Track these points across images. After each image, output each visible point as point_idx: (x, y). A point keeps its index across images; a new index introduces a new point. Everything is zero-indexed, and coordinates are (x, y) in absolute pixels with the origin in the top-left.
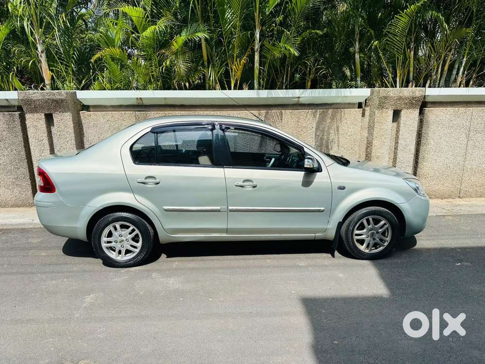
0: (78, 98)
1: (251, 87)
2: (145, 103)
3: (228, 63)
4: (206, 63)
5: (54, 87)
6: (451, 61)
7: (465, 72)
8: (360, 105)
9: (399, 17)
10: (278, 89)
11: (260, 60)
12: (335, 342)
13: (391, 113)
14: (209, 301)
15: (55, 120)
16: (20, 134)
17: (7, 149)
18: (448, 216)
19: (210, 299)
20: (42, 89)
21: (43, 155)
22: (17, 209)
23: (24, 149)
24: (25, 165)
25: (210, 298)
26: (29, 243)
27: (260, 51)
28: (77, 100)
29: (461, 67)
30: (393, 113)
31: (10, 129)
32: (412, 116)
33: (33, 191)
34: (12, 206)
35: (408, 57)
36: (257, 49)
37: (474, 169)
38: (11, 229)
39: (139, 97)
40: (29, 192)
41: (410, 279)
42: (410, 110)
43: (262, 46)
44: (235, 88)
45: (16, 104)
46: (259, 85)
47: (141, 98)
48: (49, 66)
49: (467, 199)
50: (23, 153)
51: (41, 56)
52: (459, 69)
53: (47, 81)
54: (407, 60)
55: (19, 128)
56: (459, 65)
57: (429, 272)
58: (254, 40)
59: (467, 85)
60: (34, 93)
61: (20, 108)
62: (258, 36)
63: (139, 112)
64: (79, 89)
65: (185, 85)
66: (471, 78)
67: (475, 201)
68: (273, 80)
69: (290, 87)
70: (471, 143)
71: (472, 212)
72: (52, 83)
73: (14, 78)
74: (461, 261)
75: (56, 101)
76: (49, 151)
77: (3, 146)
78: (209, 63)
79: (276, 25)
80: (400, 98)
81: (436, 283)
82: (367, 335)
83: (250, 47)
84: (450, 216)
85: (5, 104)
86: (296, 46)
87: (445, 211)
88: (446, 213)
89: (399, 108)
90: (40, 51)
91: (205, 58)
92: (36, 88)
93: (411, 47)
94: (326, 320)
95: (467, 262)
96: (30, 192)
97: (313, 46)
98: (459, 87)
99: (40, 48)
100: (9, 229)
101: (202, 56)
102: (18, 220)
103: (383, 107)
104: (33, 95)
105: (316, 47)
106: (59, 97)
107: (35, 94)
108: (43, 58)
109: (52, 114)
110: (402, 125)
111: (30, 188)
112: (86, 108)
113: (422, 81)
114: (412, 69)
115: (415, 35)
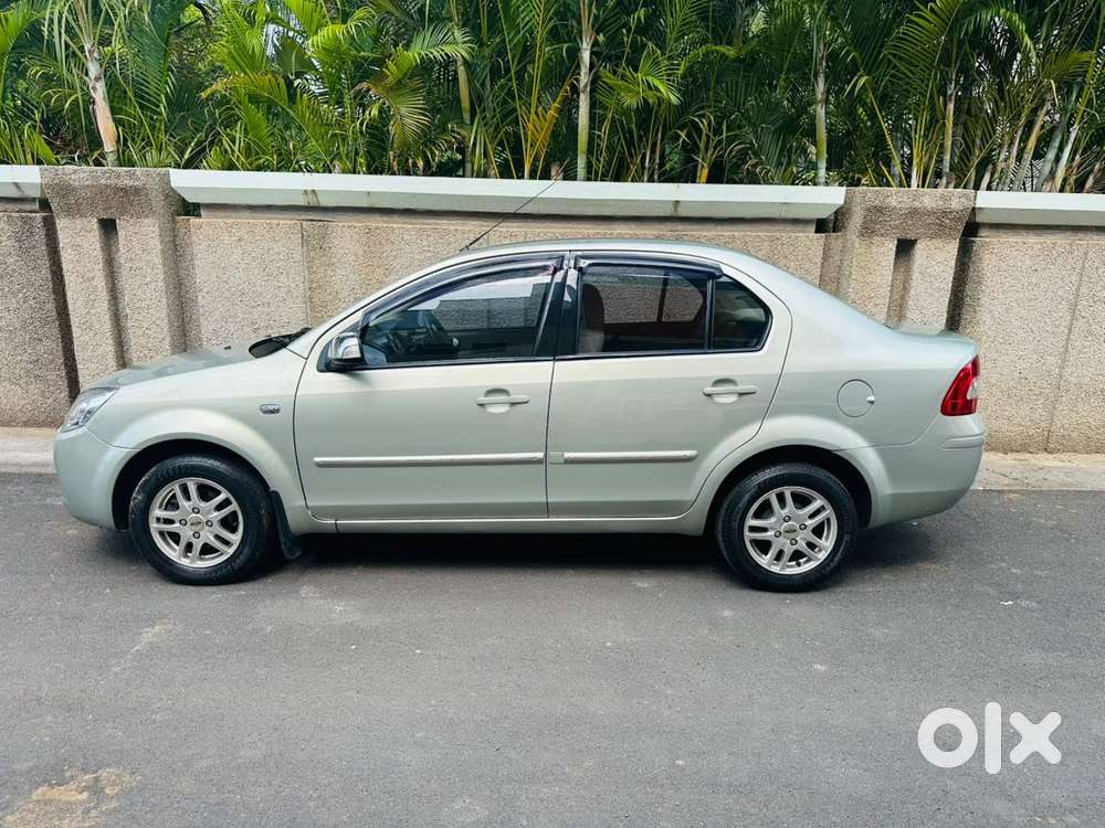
0: (173, 185)
1: (569, 175)
2: (324, 202)
3: (517, 117)
4: (467, 117)
5: (124, 160)
6: (1042, 127)
7: (1078, 157)
8: (821, 226)
9: (916, 19)
10: (632, 181)
11: (590, 112)
12: (677, 762)
13: (892, 246)
14: (415, 654)
15: (121, 233)
16: (45, 264)
17: (15, 294)
18: (1010, 491)
19: (418, 651)
20: (98, 163)
21: (93, 311)
22: (36, 430)
23: (53, 296)
24: (56, 332)
25: (419, 648)
26: (46, 505)
27: (591, 91)
28: (173, 190)
29: (1067, 142)
30: (897, 247)
31: (23, 250)
32: (940, 256)
33: (70, 392)
34: (26, 424)
35: (939, 116)
36: (586, 86)
37: (1085, 388)
38: (14, 474)
39: (310, 188)
40: (62, 395)
41: (886, 631)
42: (938, 242)
43: (595, 80)
44: (532, 177)
45: (37, 194)
46: (589, 172)
47: (313, 191)
48: (113, 111)
49: (1065, 456)
50: (51, 306)
51: (94, 88)
52: (1061, 149)
53: (109, 146)
54: (937, 121)
55: (43, 249)
56: (1063, 138)
57: (934, 618)
58: (578, 66)
59: (1079, 187)
60: (75, 172)
61: (45, 204)
62: (586, 56)
63: (309, 223)
64: (178, 166)
65: (415, 165)
66: (1091, 171)
67: (1082, 461)
68: (622, 160)
69: (659, 177)
70: (1080, 324)
71: (1071, 485)
72: (118, 151)
73: (36, 136)
74: (1015, 596)
75: (125, 191)
76: (106, 302)
77: (7, 289)
78: (473, 114)
79: (629, 31)
80: (914, 213)
81: (944, 643)
82: (756, 751)
83: (568, 82)
84: (1015, 492)
85: (14, 193)
86: (674, 81)
87: (1006, 481)
88: (1008, 485)
89: (911, 236)
90: (93, 77)
91: (466, 104)
92: (84, 159)
93: (949, 92)
94: (668, 713)
95: (1029, 598)
96: (64, 394)
97: (717, 82)
98: (1062, 190)
99: (94, 69)
100: (10, 474)
101: (458, 99)
102: (33, 455)
103: (873, 232)
104: (73, 177)
105: (723, 85)
106: (129, 182)
107: (79, 174)
108: (99, 93)
109: (114, 221)
110: (916, 275)
111: (64, 384)
112: (191, 209)
113: (972, 174)
114: (948, 143)
115: (958, 64)
